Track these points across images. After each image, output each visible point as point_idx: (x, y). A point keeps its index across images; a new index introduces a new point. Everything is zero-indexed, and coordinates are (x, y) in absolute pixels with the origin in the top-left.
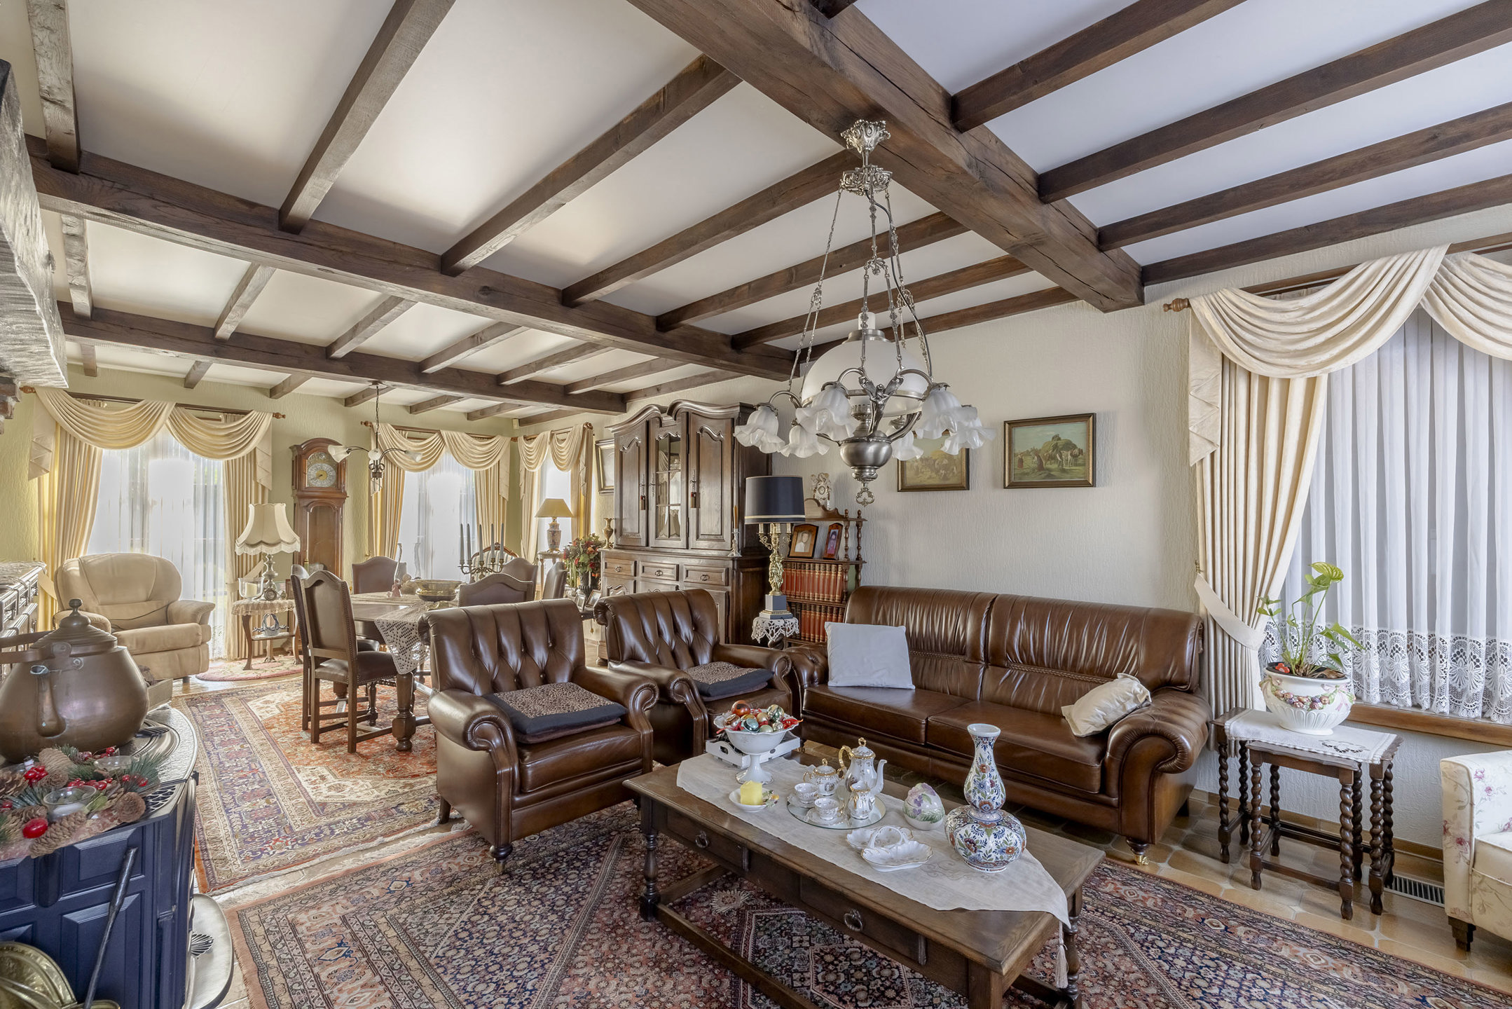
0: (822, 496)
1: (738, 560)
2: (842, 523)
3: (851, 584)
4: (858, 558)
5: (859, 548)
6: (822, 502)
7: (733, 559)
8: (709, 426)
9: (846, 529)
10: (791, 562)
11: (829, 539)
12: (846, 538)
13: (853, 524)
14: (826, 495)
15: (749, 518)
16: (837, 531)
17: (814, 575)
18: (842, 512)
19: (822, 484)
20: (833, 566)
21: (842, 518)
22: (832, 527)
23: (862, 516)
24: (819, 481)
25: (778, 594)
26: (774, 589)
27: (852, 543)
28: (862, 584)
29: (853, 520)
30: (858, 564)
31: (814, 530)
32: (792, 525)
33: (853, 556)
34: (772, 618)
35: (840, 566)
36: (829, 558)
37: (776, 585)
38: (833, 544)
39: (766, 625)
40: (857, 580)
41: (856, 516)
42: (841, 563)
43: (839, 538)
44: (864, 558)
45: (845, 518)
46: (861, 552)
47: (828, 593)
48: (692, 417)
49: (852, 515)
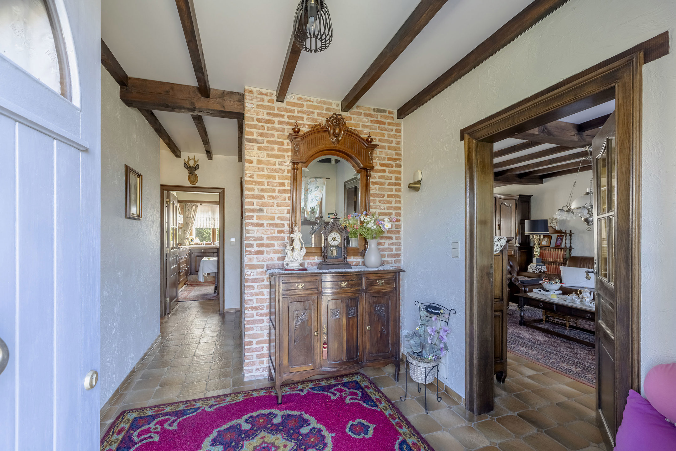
0: (554, 225)
1: (519, 247)
2: (563, 234)
3: (568, 256)
4: (570, 247)
5: (571, 243)
6: (554, 227)
7: (517, 247)
8: (506, 202)
9: (566, 237)
10: (543, 248)
11: (557, 240)
12: (566, 240)
13: (568, 235)
14: (556, 225)
15: (526, 233)
16: (561, 237)
17: (550, 253)
18: (563, 231)
19: (554, 221)
20: (559, 250)
21: (563, 233)
22: (558, 236)
23: (572, 232)
24: (552, 220)
25: (538, 258)
26: (536, 256)
27: (568, 242)
28: (572, 256)
29: (568, 233)
30: (570, 249)
31: (550, 238)
32: (543, 236)
33: (568, 246)
34: (536, 265)
35: (562, 250)
36: (558, 247)
37: (537, 255)
38: (559, 242)
39: (534, 267)
40: (570, 255)
41: (569, 232)
42: (563, 248)
43: (562, 240)
44: (573, 247)
45: (565, 233)
46: (571, 245)
47: (557, 258)
48: (497, 199)
49: (568, 232)
